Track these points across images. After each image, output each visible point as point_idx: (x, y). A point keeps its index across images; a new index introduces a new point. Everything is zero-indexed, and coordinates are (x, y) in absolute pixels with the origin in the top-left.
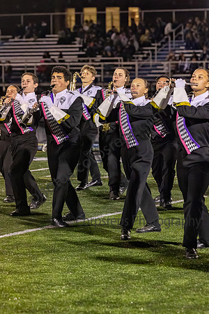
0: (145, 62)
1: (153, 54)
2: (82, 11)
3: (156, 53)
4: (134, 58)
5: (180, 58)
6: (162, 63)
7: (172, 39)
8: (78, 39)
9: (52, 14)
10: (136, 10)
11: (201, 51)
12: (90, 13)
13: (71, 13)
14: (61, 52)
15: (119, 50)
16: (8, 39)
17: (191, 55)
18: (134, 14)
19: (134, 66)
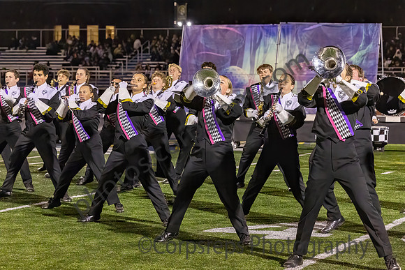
0: (118, 71)
1: (125, 65)
2: (68, 28)
3: (127, 63)
4: (108, 67)
5: (147, 68)
6: (132, 72)
7: (140, 52)
8: (63, 51)
9: (41, 30)
10: (112, 28)
11: (163, 63)
12: (74, 30)
13: (58, 30)
14: (48, 61)
15: (96, 60)
16: (5, 50)
17: (155, 66)
18: (110, 31)
19: (108, 74)
